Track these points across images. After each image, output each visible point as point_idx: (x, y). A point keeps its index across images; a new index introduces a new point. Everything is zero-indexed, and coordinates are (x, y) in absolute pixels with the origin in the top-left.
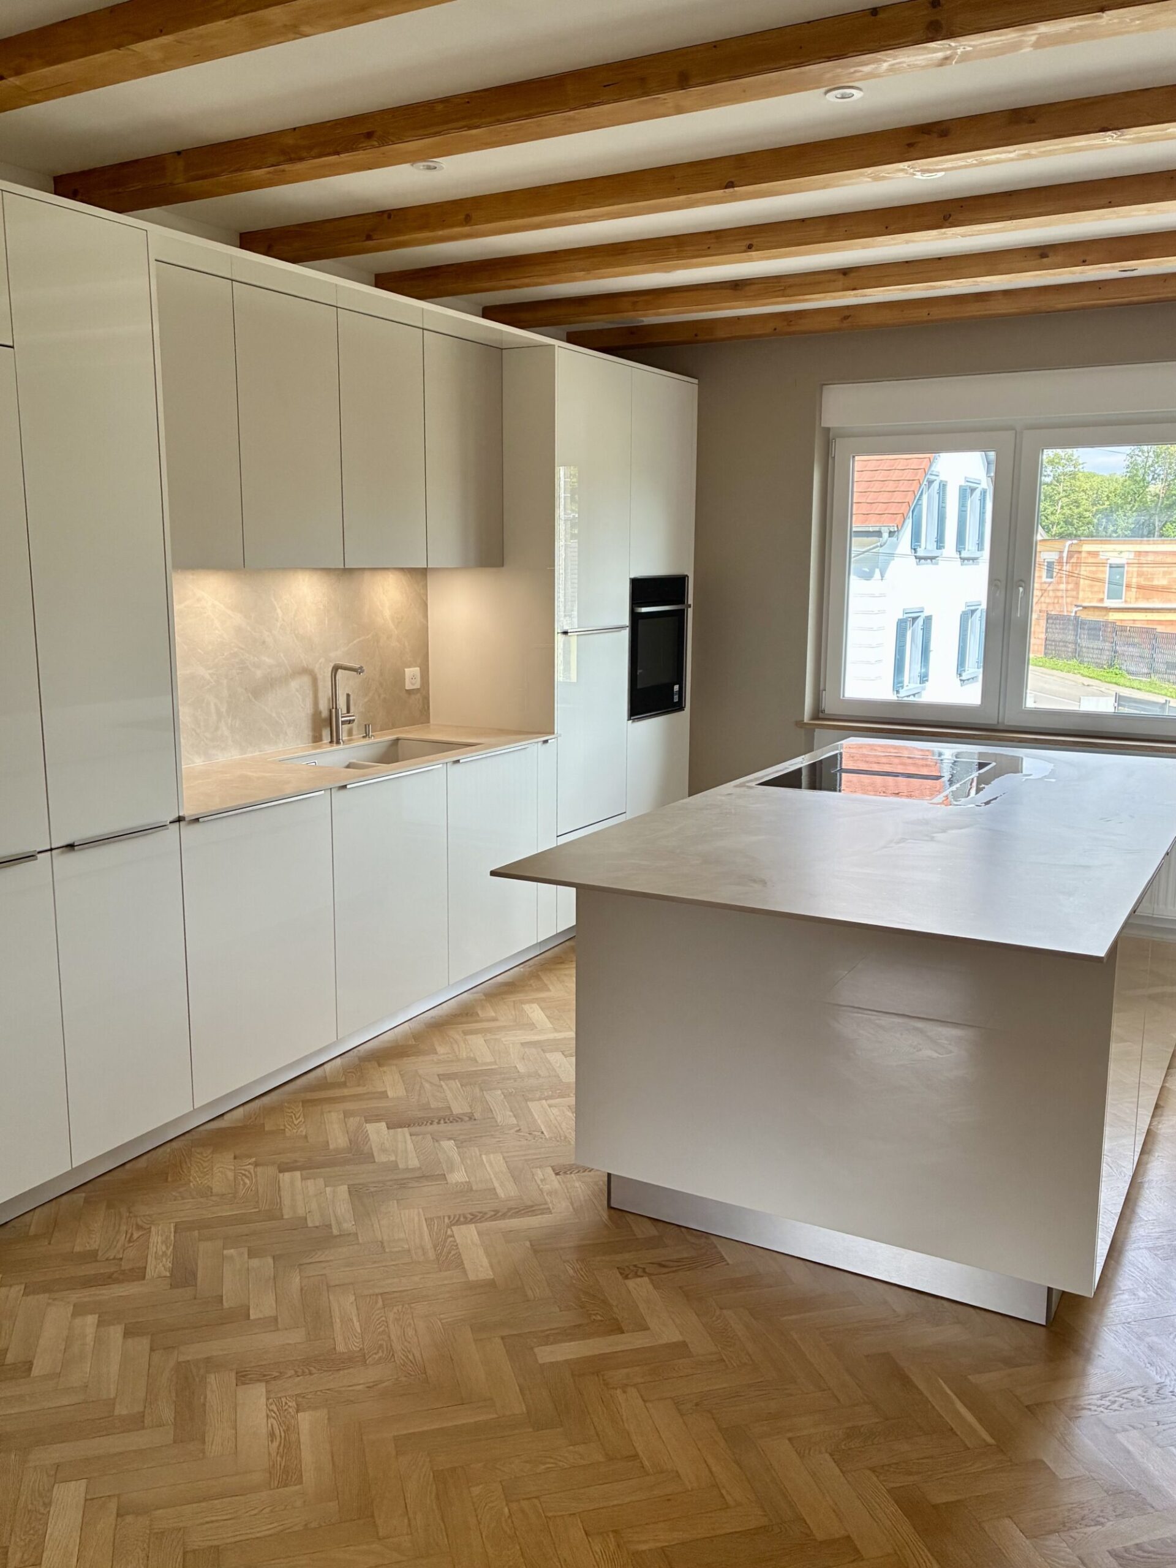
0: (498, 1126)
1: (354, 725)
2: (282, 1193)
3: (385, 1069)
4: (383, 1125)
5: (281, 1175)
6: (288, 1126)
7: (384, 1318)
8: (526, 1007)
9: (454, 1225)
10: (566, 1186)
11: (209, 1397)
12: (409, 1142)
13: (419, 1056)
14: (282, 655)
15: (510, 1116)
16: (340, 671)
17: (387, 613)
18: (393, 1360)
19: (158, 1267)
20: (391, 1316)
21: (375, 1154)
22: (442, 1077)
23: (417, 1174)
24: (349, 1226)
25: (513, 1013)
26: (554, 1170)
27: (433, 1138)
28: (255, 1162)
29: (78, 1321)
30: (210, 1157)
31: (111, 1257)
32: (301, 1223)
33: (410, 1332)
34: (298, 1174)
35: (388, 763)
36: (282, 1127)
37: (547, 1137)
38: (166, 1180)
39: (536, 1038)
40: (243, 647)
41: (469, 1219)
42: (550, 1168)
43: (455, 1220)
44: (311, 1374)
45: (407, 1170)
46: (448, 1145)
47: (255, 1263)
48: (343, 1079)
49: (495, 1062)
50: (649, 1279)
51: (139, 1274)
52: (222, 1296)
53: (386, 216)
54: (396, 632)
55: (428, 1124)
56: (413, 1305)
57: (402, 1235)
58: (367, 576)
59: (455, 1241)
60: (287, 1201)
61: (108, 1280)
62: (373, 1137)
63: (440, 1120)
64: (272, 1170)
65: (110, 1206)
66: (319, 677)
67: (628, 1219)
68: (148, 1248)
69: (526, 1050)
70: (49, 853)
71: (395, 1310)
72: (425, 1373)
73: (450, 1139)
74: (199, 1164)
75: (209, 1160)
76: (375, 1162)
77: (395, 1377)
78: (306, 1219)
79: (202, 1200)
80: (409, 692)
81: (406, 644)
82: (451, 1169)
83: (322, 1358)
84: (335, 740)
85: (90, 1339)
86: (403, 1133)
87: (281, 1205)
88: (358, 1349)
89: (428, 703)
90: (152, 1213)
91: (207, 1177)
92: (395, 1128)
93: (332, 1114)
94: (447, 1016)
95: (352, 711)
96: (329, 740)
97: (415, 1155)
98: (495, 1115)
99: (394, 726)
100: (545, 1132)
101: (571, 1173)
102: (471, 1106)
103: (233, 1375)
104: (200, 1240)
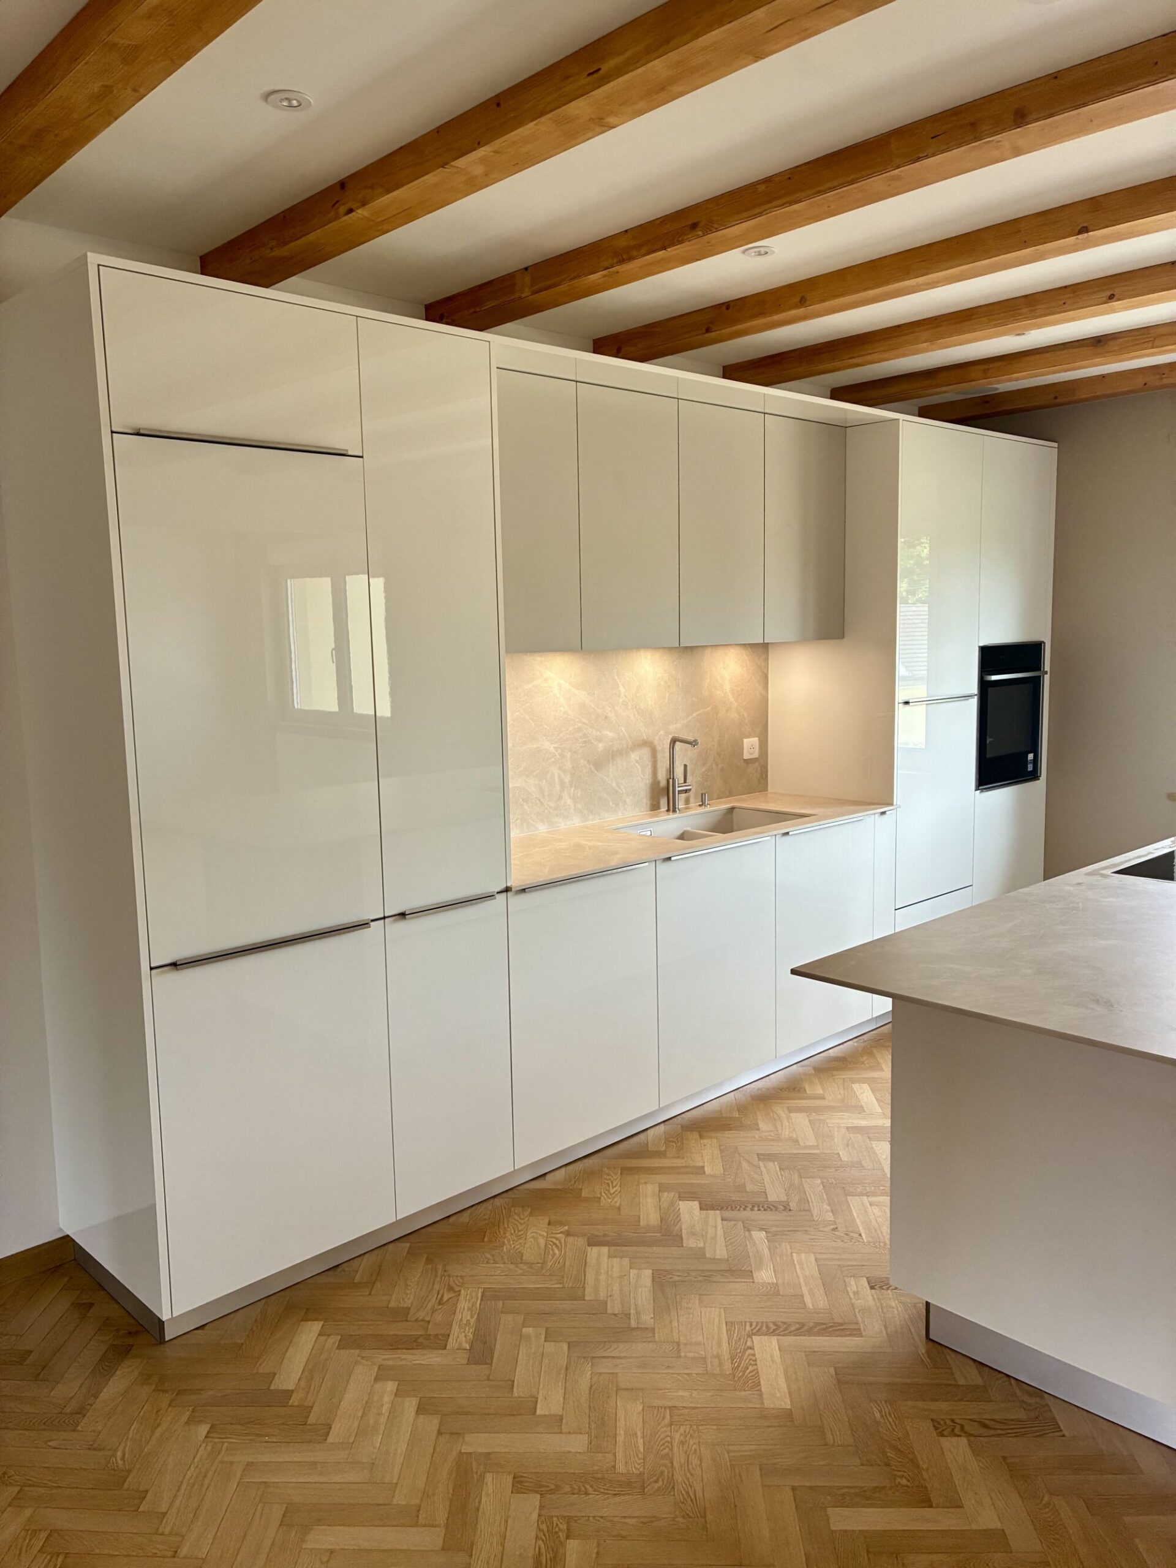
0: (814, 1221)
1: (691, 794)
2: (587, 1270)
3: (706, 1141)
4: (696, 1204)
5: (589, 1249)
6: (603, 1194)
7: (668, 1439)
8: (856, 1086)
9: (754, 1334)
10: (881, 1304)
11: (484, 1499)
12: (719, 1227)
13: (740, 1130)
14: (623, 729)
15: (827, 1211)
16: (677, 743)
17: (727, 687)
18: (672, 1494)
19: (460, 1337)
20: (677, 1437)
21: (684, 1236)
22: (762, 1157)
23: (724, 1267)
24: (647, 1319)
25: (842, 1092)
26: (869, 1282)
27: (744, 1227)
28: (567, 1231)
29: (378, 1386)
30: (526, 1219)
31: (421, 1318)
32: (599, 1309)
33: (695, 1461)
34: (605, 1250)
35: (724, 833)
36: (599, 1196)
37: (865, 1241)
38: (483, 1240)
39: (863, 1123)
40: (587, 722)
41: (771, 1330)
42: (865, 1279)
43: (757, 1329)
44: (587, 1494)
45: (714, 1260)
46: (759, 1236)
47: (550, 1347)
48: (664, 1148)
49: (818, 1146)
50: (968, 1440)
51: (439, 1342)
52: (514, 1381)
53: (724, 307)
54: (736, 704)
55: (742, 1209)
56: (700, 1428)
57: (700, 1338)
58: (708, 652)
59: (754, 1355)
60: (590, 1280)
61: (412, 1343)
62: (685, 1217)
63: (753, 1206)
64: (581, 1242)
65: (429, 1261)
66: (659, 748)
67: (948, 1357)
68: (455, 1314)
69: (852, 1135)
70: (382, 921)
71: (682, 1429)
72: (705, 1517)
73: (762, 1229)
74: (515, 1226)
75: (525, 1223)
76: (682, 1246)
77: (673, 1516)
78: (606, 1303)
79: (511, 1266)
80: (747, 761)
81: (746, 715)
82: (760, 1268)
83: (599, 1476)
84: (672, 808)
85: (385, 1409)
86: (715, 1216)
87: (584, 1283)
88: (638, 1472)
89: (767, 772)
90: (464, 1274)
91: (521, 1241)
92: (707, 1210)
93: (648, 1185)
94: (774, 1088)
95: (688, 781)
96: (667, 809)
97: (724, 1244)
98: (812, 1207)
99: (731, 794)
100: (863, 1235)
101: (888, 1289)
102: (787, 1195)
103: (510, 1479)
104: (502, 1312)
